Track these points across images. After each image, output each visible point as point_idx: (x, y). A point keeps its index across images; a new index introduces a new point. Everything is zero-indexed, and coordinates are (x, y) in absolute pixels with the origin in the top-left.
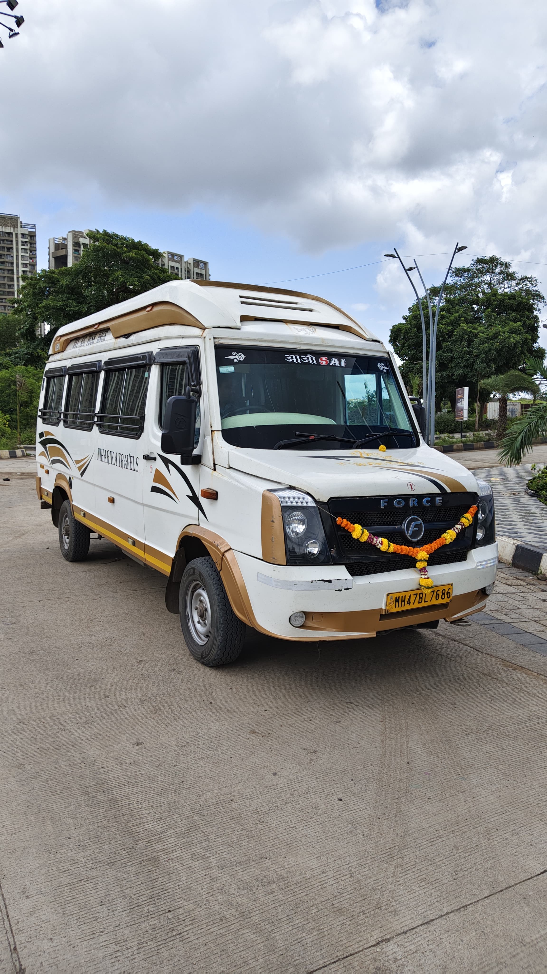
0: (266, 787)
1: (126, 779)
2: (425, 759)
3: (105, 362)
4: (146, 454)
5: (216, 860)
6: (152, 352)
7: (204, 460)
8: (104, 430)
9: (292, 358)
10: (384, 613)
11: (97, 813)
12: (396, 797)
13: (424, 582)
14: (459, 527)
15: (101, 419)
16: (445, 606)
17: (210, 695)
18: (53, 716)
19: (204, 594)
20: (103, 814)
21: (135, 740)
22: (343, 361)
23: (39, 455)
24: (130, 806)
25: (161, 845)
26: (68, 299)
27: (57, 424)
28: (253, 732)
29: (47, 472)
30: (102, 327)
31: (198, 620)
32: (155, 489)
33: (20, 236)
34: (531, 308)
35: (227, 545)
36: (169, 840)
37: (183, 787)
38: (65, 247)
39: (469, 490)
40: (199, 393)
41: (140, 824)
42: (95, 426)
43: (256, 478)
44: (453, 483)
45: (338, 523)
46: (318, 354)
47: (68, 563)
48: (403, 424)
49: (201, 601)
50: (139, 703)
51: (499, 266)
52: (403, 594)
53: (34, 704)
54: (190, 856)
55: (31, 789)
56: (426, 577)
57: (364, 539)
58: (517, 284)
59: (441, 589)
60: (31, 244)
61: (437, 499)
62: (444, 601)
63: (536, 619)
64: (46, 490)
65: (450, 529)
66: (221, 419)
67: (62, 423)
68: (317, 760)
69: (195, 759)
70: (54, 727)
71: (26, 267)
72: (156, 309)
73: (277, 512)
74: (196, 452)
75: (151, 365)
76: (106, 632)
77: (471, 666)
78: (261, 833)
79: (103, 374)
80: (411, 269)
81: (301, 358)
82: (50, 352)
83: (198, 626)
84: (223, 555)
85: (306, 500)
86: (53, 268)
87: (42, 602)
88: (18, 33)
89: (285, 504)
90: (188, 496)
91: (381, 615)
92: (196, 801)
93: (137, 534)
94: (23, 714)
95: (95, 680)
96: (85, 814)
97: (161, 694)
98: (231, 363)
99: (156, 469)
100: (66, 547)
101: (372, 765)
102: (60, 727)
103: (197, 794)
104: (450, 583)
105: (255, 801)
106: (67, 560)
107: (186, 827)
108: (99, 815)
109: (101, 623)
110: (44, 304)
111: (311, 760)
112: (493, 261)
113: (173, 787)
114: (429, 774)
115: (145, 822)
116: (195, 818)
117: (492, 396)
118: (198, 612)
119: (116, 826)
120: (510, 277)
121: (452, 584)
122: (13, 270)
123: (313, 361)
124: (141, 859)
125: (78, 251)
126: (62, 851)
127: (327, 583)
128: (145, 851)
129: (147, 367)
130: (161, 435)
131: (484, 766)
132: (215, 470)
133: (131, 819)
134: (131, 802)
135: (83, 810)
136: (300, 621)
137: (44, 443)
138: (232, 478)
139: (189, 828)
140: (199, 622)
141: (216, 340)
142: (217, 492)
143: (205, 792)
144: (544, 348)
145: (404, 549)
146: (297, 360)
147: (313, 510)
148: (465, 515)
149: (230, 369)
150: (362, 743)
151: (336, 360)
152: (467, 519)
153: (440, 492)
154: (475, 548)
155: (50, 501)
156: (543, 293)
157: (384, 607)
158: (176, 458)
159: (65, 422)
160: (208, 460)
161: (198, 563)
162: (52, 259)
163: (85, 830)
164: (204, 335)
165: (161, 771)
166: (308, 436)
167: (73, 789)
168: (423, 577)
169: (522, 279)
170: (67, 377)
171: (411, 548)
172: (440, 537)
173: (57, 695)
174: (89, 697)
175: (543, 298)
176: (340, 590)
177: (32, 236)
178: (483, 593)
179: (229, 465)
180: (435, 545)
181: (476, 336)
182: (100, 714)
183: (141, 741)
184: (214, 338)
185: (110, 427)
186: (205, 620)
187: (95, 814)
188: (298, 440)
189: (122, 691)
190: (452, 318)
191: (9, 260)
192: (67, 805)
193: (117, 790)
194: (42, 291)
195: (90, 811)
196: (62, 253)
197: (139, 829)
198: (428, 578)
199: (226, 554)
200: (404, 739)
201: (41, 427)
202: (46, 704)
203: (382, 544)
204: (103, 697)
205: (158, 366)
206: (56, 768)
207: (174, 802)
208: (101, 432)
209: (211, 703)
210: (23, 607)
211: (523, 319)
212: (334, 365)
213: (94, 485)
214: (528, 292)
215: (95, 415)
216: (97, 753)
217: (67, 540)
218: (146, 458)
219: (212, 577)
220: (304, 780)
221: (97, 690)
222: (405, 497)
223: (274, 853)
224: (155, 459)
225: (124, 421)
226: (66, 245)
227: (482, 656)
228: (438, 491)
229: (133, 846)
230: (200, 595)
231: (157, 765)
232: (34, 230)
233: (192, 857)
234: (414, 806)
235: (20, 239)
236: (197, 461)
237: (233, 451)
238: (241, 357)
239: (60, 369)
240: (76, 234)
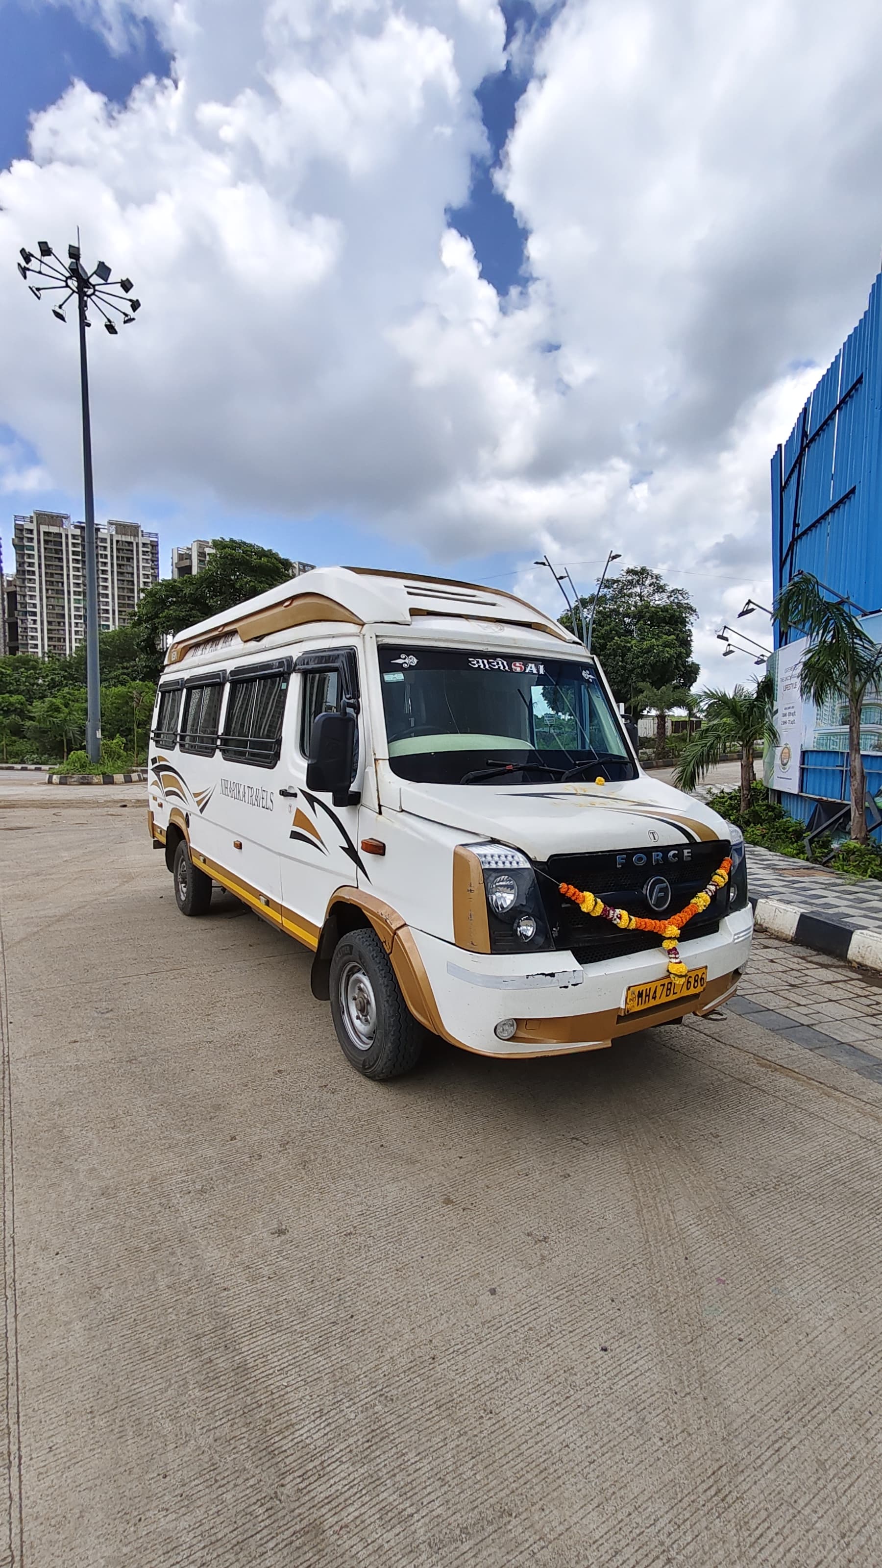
0: (483, 1324)
1: (263, 1315)
2: (708, 1250)
3: (231, 672)
4: (283, 788)
5: (425, 1524)
6: (291, 657)
7: (364, 800)
8: (229, 756)
9: (478, 662)
10: (623, 1014)
11: (214, 1403)
12: (690, 1340)
13: (674, 969)
14: (713, 888)
15: (225, 742)
16: (696, 996)
17: (379, 1130)
18: (154, 1179)
19: (366, 980)
20: (224, 1403)
21: (275, 1225)
22: (541, 667)
23: (153, 784)
24: (270, 1382)
25: (324, 1487)
26: (191, 609)
27: (172, 748)
28: (448, 1201)
29: (161, 805)
30: (227, 629)
31: (356, 1014)
32: (295, 835)
33: (140, 545)
34: (684, 622)
35: (399, 917)
36: (337, 1471)
37: (353, 1328)
38: (189, 557)
39: (721, 838)
40: (357, 709)
41: (287, 1428)
42: (217, 751)
43: (441, 827)
44: (702, 829)
45: (562, 891)
46: (510, 658)
47: (186, 918)
48: (616, 748)
49: (360, 989)
50: (280, 1149)
51: (649, 578)
52: (648, 987)
53: (127, 1155)
54: (378, 1516)
55: (106, 1347)
56: (678, 961)
57: (598, 911)
58: (669, 597)
59: (693, 974)
60: (152, 553)
61: (686, 851)
62: (696, 991)
63: (773, 989)
64: (159, 827)
65: (701, 891)
66: (388, 743)
67: (178, 747)
68: (551, 1256)
69: (367, 1261)
70: (152, 1202)
71: (148, 578)
72: (296, 603)
73: (476, 878)
74: (353, 788)
75: (289, 674)
76: (232, 1024)
77: (719, 1067)
78: (493, 1443)
79: (228, 686)
80: (561, 578)
81: (489, 663)
82: (166, 663)
83: (357, 1023)
84: (395, 933)
85: (516, 858)
86: (176, 577)
87: (151, 977)
88: (134, 319)
89: (487, 866)
90: (343, 848)
91: (619, 1016)
92: (377, 1362)
93: (271, 892)
94: (109, 1176)
95: (217, 1107)
96: (194, 1407)
97: (310, 1132)
98: (399, 668)
99: (298, 809)
100: (183, 898)
101: (634, 1265)
102: (163, 1200)
103: (377, 1346)
104: (704, 965)
105: (471, 1358)
106: (185, 914)
107: (364, 1432)
108: (217, 1407)
109: (226, 1008)
110: (164, 614)
111: (543, 1257)
112: (643, 573)
113: (338, 1330)
114: (724, 1282)
115: (296, 1424)
116: (379, 1408)
117: (645, 712)
118: (356, 1005)
119: (246, 1435)
120: (660, 589)
121: (706, 967)
122: (133, 582)
123: (504, 667)
124: (292, 1530)
125: (203, 561)
126: (150, 1514)
127: (548, 977)
128: (297, 1504)
129: (284, 677)
130: (306, 766)
131: (798, 1261)
132: (380, 813)
133: (271, 1416)
134: (271, 1371)
135: (190, 1396)
136: (510, 1031)
137: (158, 770)
138: (405, 824)
139: (370, 1436)
140: (358, 1018)
141: (379, 639)
142: (384, 845)
143: (389, 1339)
144: (697, 663)
145: (649, 924)
146: (485, 666)
147: (526, 873)
148: (718, 871)
149: (399, 677)
150: (610, 1216)
151: (533, 666)
152: (722, 876)
153: (688, 842)
154: (727, 915)
155: (163, 840)
156: (694, 606)
157: (623, 1006)
158: (327, 797)
159: (181, 745)
160: (370, 798)
161: (355, 937)
162: (176, 570)
163: (193, 1451)
164: (363, 632)
165: (317, 1292)
166: (505, 765)
167: (175, 1343)
168: (674, 961)
169: (673, 591)
170: (185, 691)
171: (657, 922)
172: (689, 903)
173: (161, 1136)
174: (208, 1138)
175: (695, 611)
176: (566, 987)
177: (155, 546)
178: (737, 973)
179: (401, 807)
180: (684, 916)
181: (629, 649)
182: (224, 1171)
183: (284, 1227)
184: (377, 636)
185: (236, 752)
186: (366, 1016)
187: (211, 1405)
188: (491, 771)
189: (255, 1126)
190: (603, 631)
191: (130, 570)
192: (164, 1385)
193: (247, 1343)
194: (163, 601)
195: (202, 1398)
196: (186, 563)
197: (285, 1441)
198: (680, 962)
199: (399, 932)
200: (667, 1206)
201: (154, 750)
202: (145, 1155)
203: (620, 918)
204: (228, 1138)
205: (299, 675)
206: (151, 1293)
207: (341, 1368)
208: (225, 759)
209: (382, 1146)
210: (125, 984)
211: (677, 632)
212: (531, 673)
213: (217, 825)
214: (679, 605)
215: (218, 737)
216: (217, 1254)
217: (185, 890)
218: (284, 793)
219: (377, 960)
220: (540, 1303)
221: (220, 1126)
222: (647, 851)
223: (520, 1497)
224: (295, 795)
225: (254, 745)
226: (191, 556)
227: (727, 1049)
228: (686, 841)
229: (276, 1493)
230: (360, 981)
231: (310, 1280)
232: (155, 540)
233: (381, 1518)
234: (722, 1359)
235: (141, 549)
236: (353, 800)
237: (408, 789)
238: (413, 661)
239: (176, 682)
240: (202, 544)
